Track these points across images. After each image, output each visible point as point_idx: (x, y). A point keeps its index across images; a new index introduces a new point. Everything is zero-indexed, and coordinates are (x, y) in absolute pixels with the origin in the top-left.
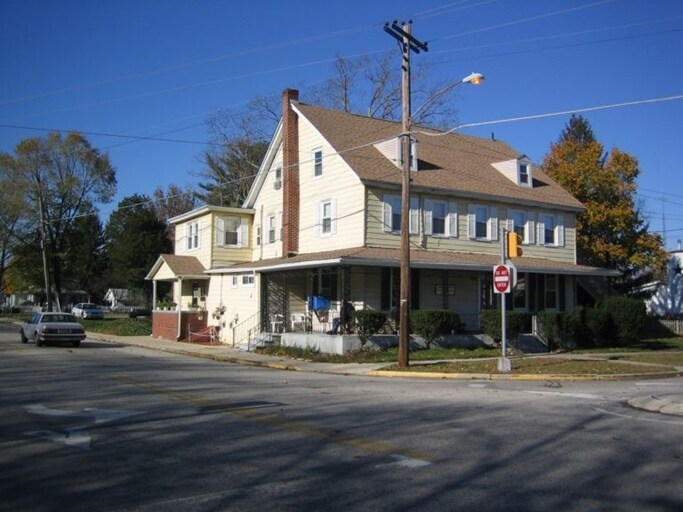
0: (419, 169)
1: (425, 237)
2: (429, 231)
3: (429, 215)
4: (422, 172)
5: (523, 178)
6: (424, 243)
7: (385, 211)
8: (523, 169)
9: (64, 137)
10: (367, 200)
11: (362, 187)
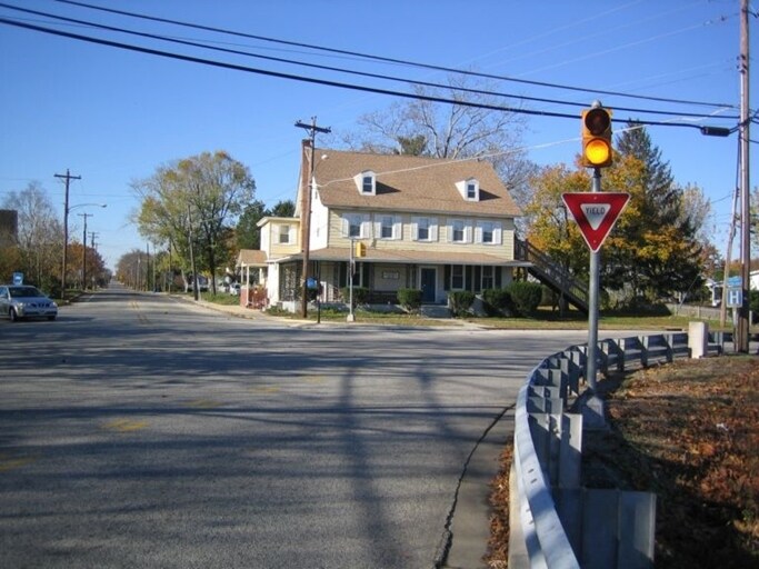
0: (377, 193)
1: (375, 241)
2: (378, 235)
3: (378, 226)
4: (380, 196)
5: (471, 195)
6: (374, 244)
7: (343, 224)
8: (471, 187)
9: (213, 155)
10: (329, 217)
11: (326, 209)
